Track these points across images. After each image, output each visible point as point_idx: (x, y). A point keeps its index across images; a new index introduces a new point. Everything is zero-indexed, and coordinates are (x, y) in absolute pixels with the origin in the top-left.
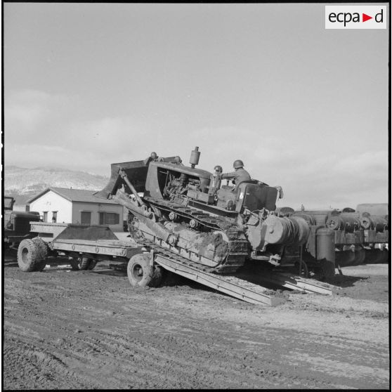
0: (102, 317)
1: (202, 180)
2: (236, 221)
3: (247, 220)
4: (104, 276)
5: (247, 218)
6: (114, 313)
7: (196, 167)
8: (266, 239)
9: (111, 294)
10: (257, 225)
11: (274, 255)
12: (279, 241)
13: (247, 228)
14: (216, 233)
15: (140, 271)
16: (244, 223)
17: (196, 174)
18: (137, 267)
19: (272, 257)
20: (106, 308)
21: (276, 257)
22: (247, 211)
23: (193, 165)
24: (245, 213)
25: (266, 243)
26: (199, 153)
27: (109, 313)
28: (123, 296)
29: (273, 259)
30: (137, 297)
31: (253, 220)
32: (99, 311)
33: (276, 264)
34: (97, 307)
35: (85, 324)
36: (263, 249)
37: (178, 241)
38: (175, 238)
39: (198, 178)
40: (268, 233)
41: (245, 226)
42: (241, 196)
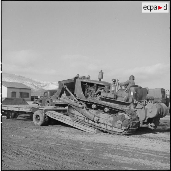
1: (106, 87)
2: (130, 107)
3: (136, 106)
8: (147, 116)
10: (142, 108)
12: (155, 116)
13: (136, 110)
16: (134, 108)
17: (102, 84)
19: (150, 124)
21: (152, 124)
22: (135, 102)
23: (100, 79)
24: (134, 102)
25: (147, 118)
26: (103, 73)
29: (150, 126)
31: (139, 106)
33: (152, 128)
36: (146, 121)
37: (99, 119)
38: (98, 118)
39: (103, 86)
40: (148, 113)
41: (136, 109)
42: (132, 94)
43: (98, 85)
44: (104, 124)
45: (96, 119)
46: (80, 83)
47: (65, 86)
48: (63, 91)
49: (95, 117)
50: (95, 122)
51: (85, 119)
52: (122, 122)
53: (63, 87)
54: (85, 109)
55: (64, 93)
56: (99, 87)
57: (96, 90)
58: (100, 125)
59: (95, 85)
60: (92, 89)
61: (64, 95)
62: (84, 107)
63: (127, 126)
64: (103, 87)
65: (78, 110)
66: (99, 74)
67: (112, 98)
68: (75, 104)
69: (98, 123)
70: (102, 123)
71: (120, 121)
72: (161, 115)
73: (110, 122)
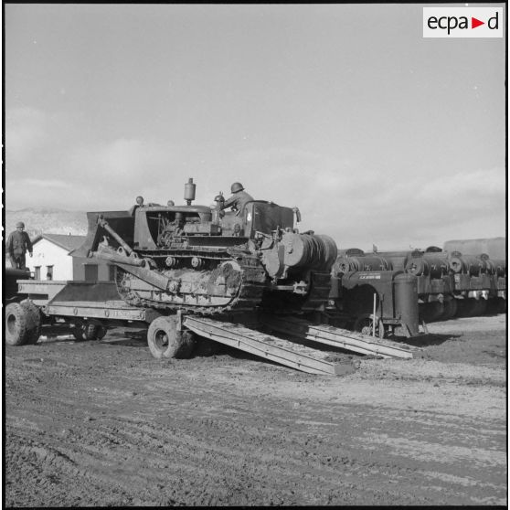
0: (119, 399)
1: (202, 216)
2: (248, 247)
3: (261, 245)
4: (119, 348)
5: (259, 242)
6: (135, 394)
8: (285, 262)
9: (129, 370)
10: (271, 247)
11: (298, 282)
12: (302, 259)
13: (262, 254)
14: (224, 264)
15: (165, 339)
16: (257, 249)
17: (195, 210)
18: (161, 333)
19: (296, 285)
20: (123, 388)
21: (302, 284)
22: (258, 234)
23: (189, 201)
24: (256, 236)
25: (286, 268)
26: (195, 186)
27: (129, 394)
28: (145, 371)
29: (298, 288)
30: (164, 372)
31: (266, 244)
32: (114, 393)
33: (303, 292)
34: (112, 387)
35: (98, 410)
36: (284, 276)
37: (180, 286)
38: (176, 284)
39: (196, 214)
40: (286, 255)
41: (259, 252)
42: (249, 218)
43: (184, 215)
44: (192, 294)
45: (172, 286)
46: (145, 215)
47: (102, 222)
48: (100, 234)
49: (170, 281)
50: (173, 295)
51: (154, 295)
52: (226, 279)
53: (99, 225)
54: (147, 267)
55: (103, 240)
56: (187, 219)
57: (181, 227)
58: (185, 300)
59: (178, 215)
60: (173, 228)
61: (104, 244)
62: (147, 264)
63: (234, 286)
64: (195, 218)
65: (134, 272)
66: (186, 188)
67: (207, 234)
68: (127, 259)
69: (180, 294)
70: (188, 294)
71: (221, 279)
72: (317, 258)
73: (203, 286)
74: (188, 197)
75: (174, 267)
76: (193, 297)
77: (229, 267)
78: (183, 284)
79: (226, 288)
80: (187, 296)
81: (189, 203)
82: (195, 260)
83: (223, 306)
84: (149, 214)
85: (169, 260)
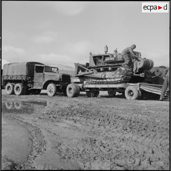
1: (110, 56)
7: (107, 53)
8: (138, 67)
11: (142, 73)
12: (142, 67)
14: (119, 69)
17: (108, 55)
19: (141, 74)
21: (143, 74)
23: (106, 52)
25: (138, 69)
26: (107, 47)
29: (142, 75)
33: (143, 76)
36: (137, 71)
38: (104, 75)
40: (138, 65)
49: (102, 75)
51: (97, 80)
52: (120, 72)
53: (78, 66)
55: (80, 71)
56: (106, 57)
57: (104, 60)
59: (103, 57)
60: (101, 61)
63: (123, 74)
66: (105, 48)
67: (113, 60)
69: (105, 79)
70: (108, 78)
71: (118, 72)
72: (148, 66)
73: (113, 75)
74: (106, 51)
75: (103, 71)
76: (109, 79)
77: (121, 69)
78: (106, 76)
79: (120, 75)
80: (107, 79)
81: (106, 53)
82: (110, 68)
83: (119, 81)
84: (94, 57)
85: (101, 69)
